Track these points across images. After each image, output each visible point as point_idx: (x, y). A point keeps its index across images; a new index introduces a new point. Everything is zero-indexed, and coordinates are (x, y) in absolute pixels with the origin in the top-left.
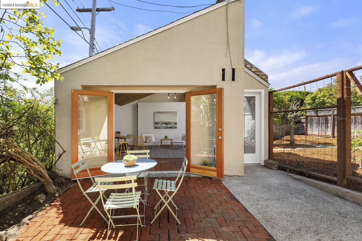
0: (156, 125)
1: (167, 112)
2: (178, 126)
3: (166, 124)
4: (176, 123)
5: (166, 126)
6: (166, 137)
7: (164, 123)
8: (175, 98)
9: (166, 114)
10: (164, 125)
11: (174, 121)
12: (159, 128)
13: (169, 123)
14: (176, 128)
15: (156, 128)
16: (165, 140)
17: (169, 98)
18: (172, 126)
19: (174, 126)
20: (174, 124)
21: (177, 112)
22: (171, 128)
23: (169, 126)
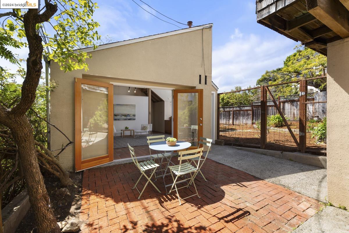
0: (115, 117)
1: (127, 105)
2: (136, 117)
3: (125, 115)
4: (134, 115)
5: (126, 117)
6: (126, 128)
7: (123, 115)
8: (135, 92)
9: (125, 107)
10: (123, 117)
11: (133, 113)
12: (119, 120)
13: (128, 115)
14: (134, 119)
15: (116, 120)
16: (126, 130)
17: (129, 91)
18: (131, 118)
19: (133, 117)
20: (133, 116)
21: (135, 105)
22: (130, 119)
23: (129, 118)
